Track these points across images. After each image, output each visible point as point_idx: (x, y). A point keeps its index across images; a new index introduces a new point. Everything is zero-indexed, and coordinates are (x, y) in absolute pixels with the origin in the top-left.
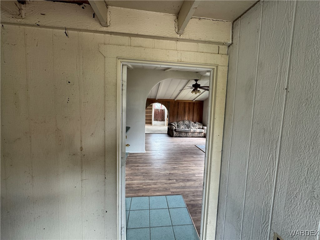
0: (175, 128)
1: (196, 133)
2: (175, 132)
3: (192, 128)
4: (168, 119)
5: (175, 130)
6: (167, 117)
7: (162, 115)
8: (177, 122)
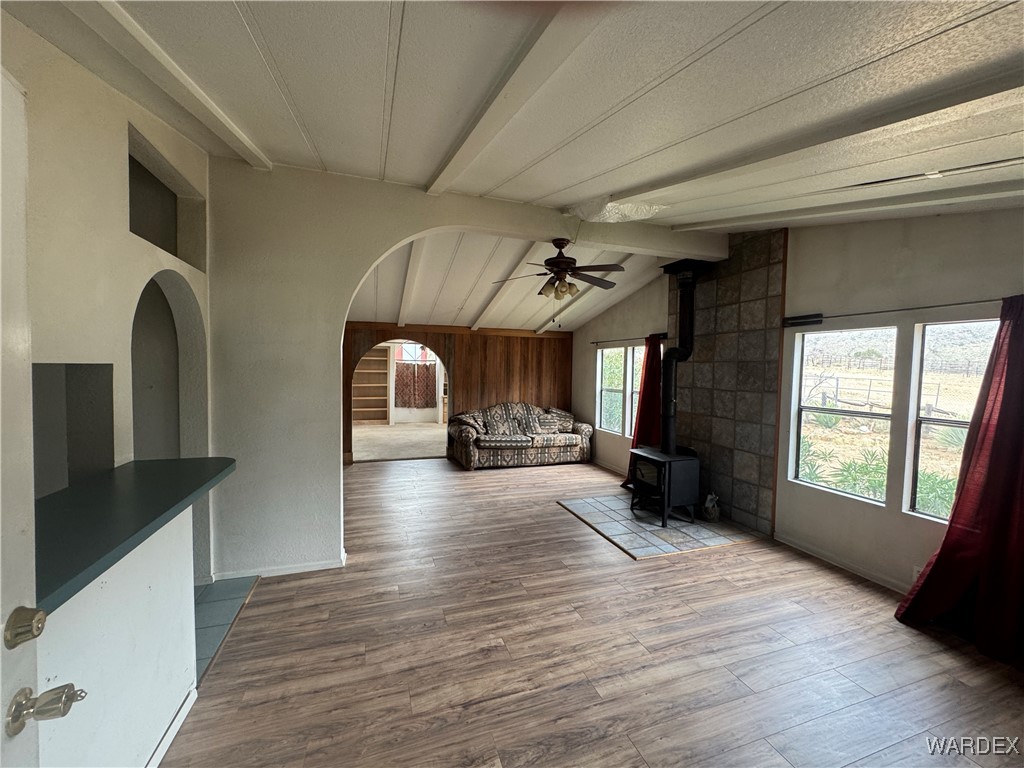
0: (475, 434)
1: (554, 450)
2: (476, 450)
3: (539, 430)
4: (446, 401)
5: (477, 441)
6: (445, 394)
7: (427, 386)
8: (484, 412)
